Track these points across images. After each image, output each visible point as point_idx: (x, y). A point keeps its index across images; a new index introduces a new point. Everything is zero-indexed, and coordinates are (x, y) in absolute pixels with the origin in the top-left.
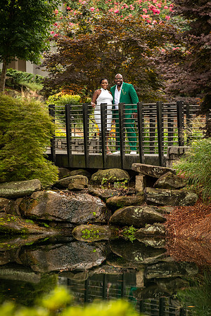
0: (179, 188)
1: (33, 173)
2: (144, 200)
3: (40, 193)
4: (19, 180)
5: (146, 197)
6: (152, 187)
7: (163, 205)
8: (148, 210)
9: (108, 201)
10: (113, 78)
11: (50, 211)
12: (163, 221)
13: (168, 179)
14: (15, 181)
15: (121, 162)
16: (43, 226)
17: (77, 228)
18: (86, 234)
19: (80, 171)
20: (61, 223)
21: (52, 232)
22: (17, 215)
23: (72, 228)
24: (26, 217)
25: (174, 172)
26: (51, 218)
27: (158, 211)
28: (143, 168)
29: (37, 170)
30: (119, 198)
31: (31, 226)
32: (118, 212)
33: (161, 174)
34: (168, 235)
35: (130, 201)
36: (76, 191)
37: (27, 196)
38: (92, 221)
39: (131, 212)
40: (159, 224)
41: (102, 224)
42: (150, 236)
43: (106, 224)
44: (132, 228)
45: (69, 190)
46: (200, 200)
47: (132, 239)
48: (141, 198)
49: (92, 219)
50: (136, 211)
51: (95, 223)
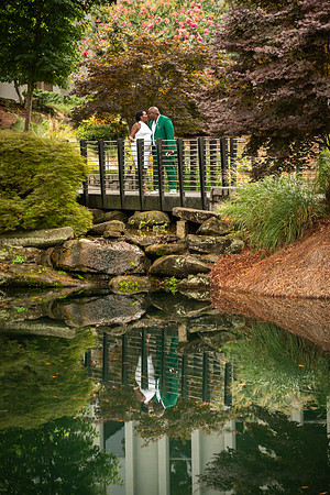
0: (224, 235)
1: (64, 219)
2: (186, 249)
3: (73, 242)
4: (50, 228)
5: (188, 245)
6: (195, 234)
7: (206, 254)
8: (191, 260)
9: (147, 249)
11: (84, 262)
12: (207, 271)
13: (212, 225)
14: (45, 228)
15: (161, 203)
16: (77, 278)
17: (114, 280)
18: (124, 287)
19: (116, 213)
20: (96, 275)
21: (87, 285)
22: (48, 266)
23: (109, 280)
24: (58, 268)
25: (218, 217)
26: (85, 270)
27: (202, 261)
28: (185, 213)
29: (69, 217)
30: (159, 246)
31: (64, 278)
32: (158, 262)
33: (205, 220)
34: (213, 286)
35: (171, 250)
36: (112, 238)
37: (59, 245)
38: (130, 272)
39: (172, 262)
40: (203, 275)
41: (141, 275)
42: (193, 288)
43: (144, 275)
44: (173, 279)
45: (104, 238)
46: (247, 247)
47: (174, 291)
48: (183, 246)
49: (130, 270)
50: (178, 261)
51: (134, 274)
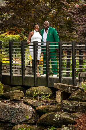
2: (62, 109)
5: (63, 106)
6: (67, 100)
7: (74, 112)
8: (64, 115)
9: (37, 108)
10: (43, 23)
12: (74, 123)
13: (78, 94)
15: (47, 82)
17: (15, 127)
19: (19, 87)
23: (12, 127)
25: (82, 90)
27: (71, 117)
28: (62, 86)
30: (45, 107)
32: (43, 116)
33: (74, 91)
35: (52, 109)
36: (16, 101)
38: (26, 122)
39: (52, 116)
40: (71, 125)
41: (32, 124)
43: (35, 124)
44: (53, 128)
45: (10, 100)
48: (59, 107)
49: (26, 121)
50: (56, 116)
51: (28, 124)
